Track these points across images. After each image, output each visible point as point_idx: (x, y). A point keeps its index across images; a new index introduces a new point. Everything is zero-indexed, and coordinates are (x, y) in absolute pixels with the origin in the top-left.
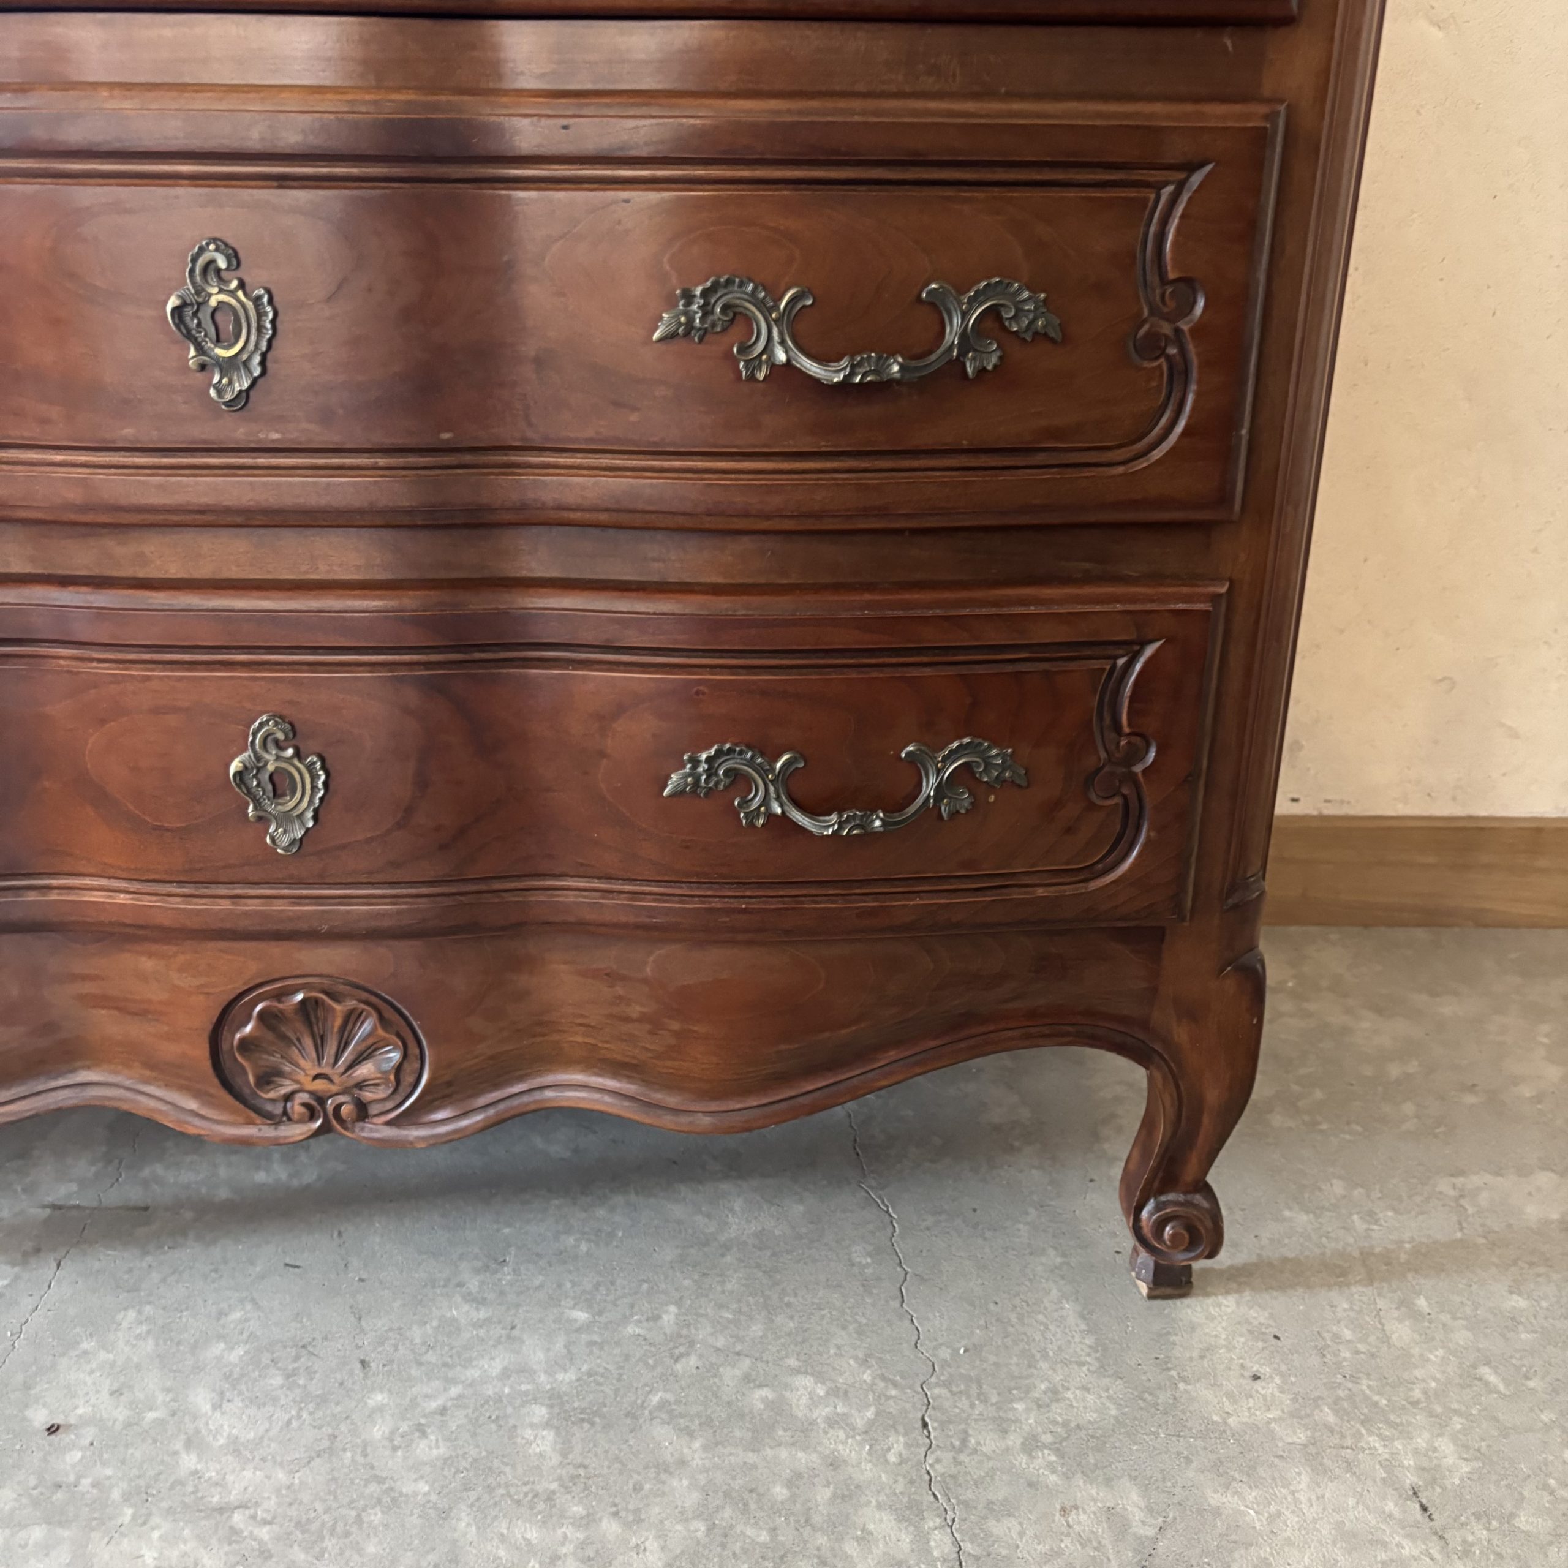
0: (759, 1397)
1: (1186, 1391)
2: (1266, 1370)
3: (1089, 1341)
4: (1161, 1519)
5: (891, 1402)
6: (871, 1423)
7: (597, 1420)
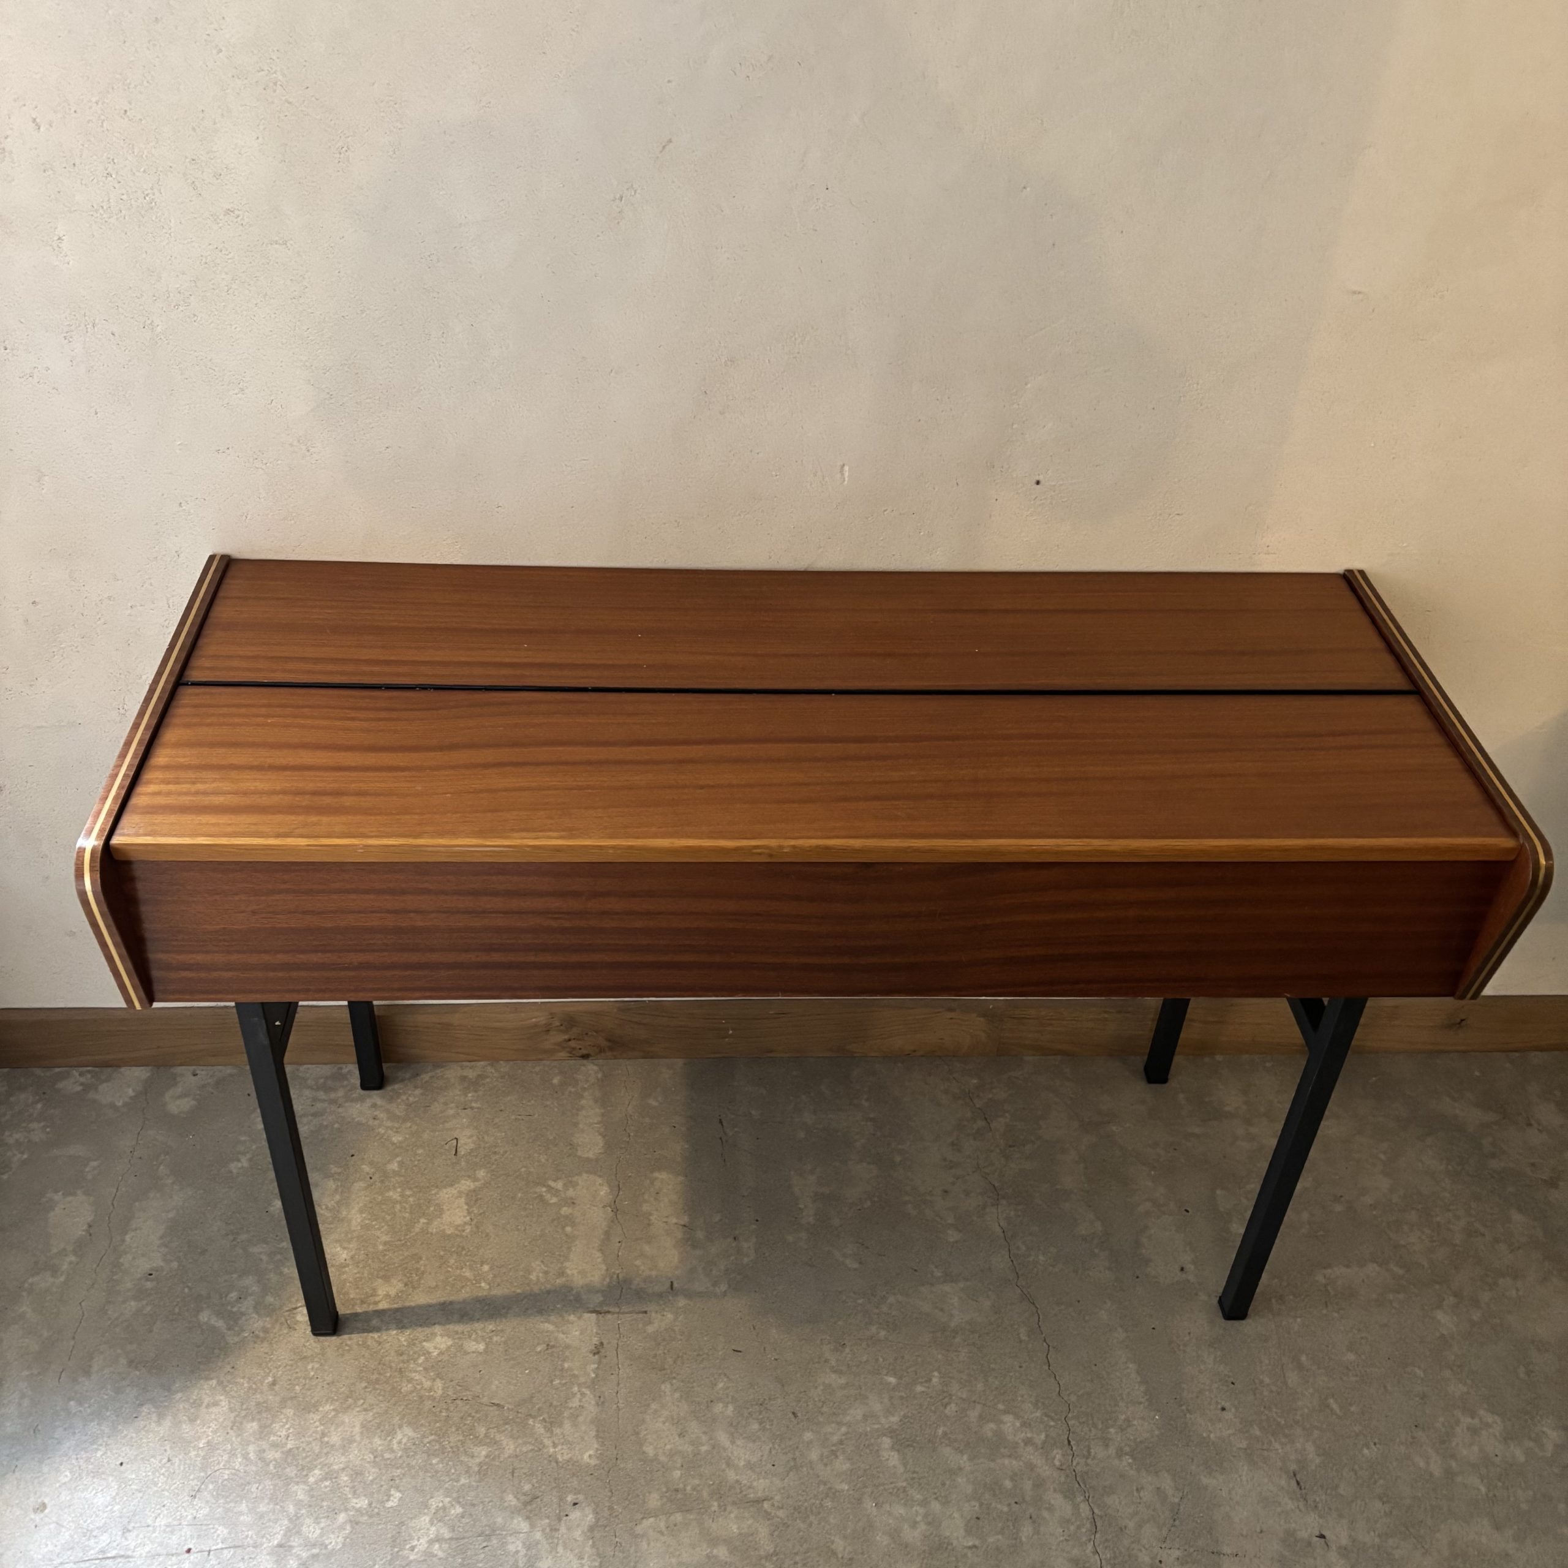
0: (989, 1428)
1: (1191, 1419)
2: (1227, 1405)
3: (1142, 1388)
4: (1181, 1494)
5: (1052, 1429)
6: (1044, 1442)
7: (915, 1444)
